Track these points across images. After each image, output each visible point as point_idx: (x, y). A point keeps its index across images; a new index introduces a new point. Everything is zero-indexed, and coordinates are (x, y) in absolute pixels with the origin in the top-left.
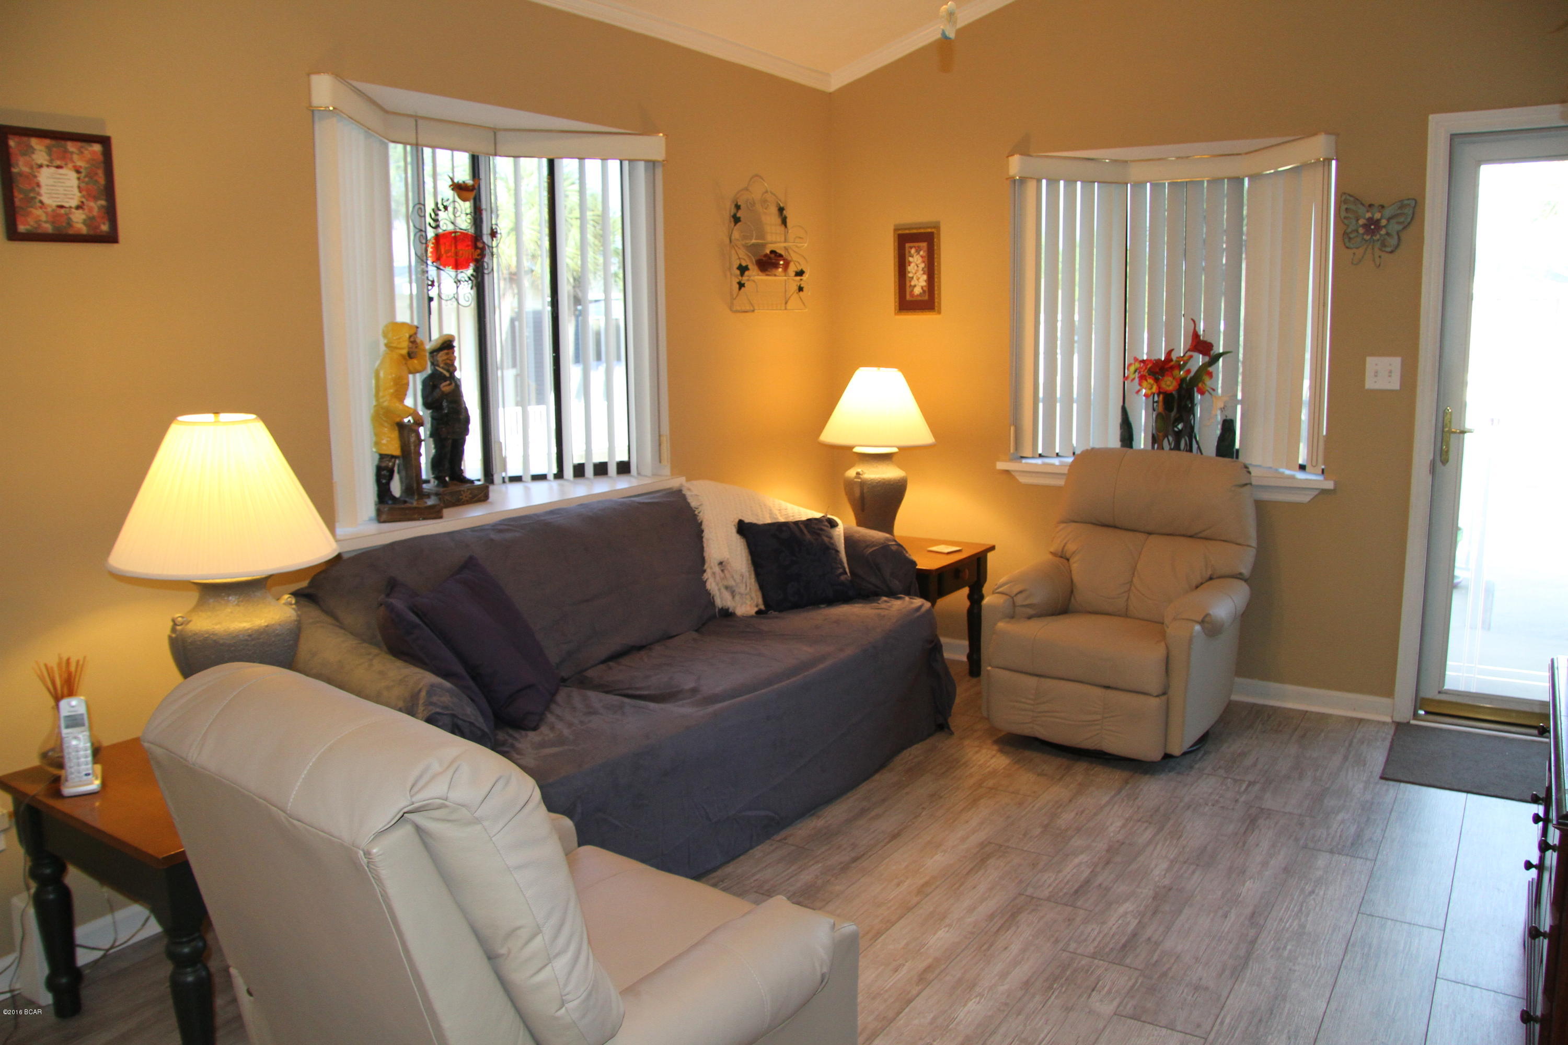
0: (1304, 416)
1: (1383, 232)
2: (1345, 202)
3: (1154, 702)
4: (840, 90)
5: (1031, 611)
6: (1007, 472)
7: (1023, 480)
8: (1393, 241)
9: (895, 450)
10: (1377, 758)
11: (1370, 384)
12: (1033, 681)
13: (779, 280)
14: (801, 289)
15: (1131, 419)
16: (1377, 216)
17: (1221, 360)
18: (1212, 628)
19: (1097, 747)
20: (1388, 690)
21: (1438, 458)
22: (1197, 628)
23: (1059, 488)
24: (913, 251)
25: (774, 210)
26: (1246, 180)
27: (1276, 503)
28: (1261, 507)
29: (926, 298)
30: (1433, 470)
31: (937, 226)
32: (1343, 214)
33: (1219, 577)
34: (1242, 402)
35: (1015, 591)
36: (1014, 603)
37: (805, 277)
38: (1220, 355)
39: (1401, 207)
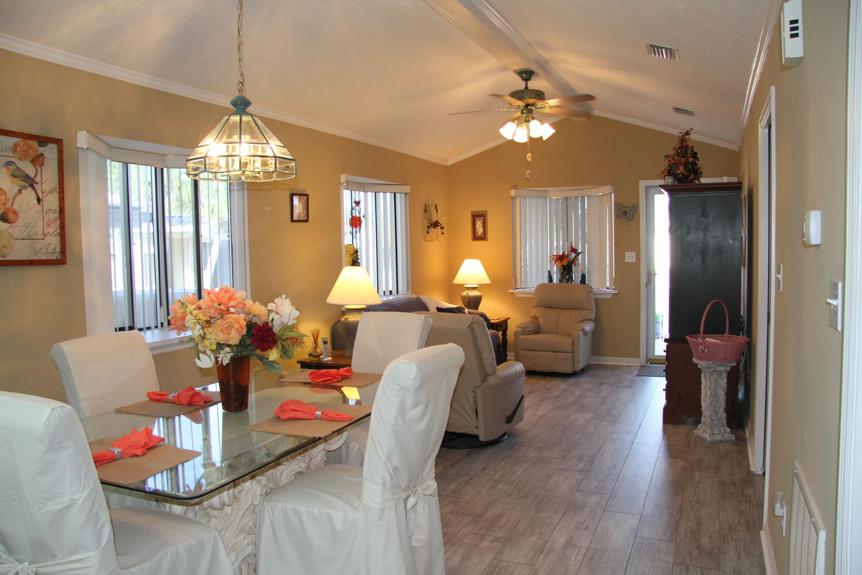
0: (608, 270)
1: (628, 215)
2: (617, 205)
3: (570, 355)
4: (450, 166)
5: (529, 333)
6: (512, 293)
7: (518, 295)
8: (631, 217)
9: (478, 286)
10: (636, 372)
11: (627, 260)
12: (532, 353)
13: (438, 230)
14: (443, 233)
15: (552, 275)
16: (626, 210)
17: (580, 255)
18: (585, 333)
19: (553, 371)
20: (638, 356)
21: (648, 283)
22: (581, 332)
23: (532, 298)
24: (478, 220)
25: (434, 207)
26: (586, 197)
27: (600, 299)
28: (596, 300)
29: (483, 236)
30: (646, 285)
31: (486, 212)
32: (617, 209)
33: (585, 320)
34: (587, 268)
35: (524, 326)
36: (524, 330)
37: (444, 229)
38: (580, 253)
39: (633, 207)
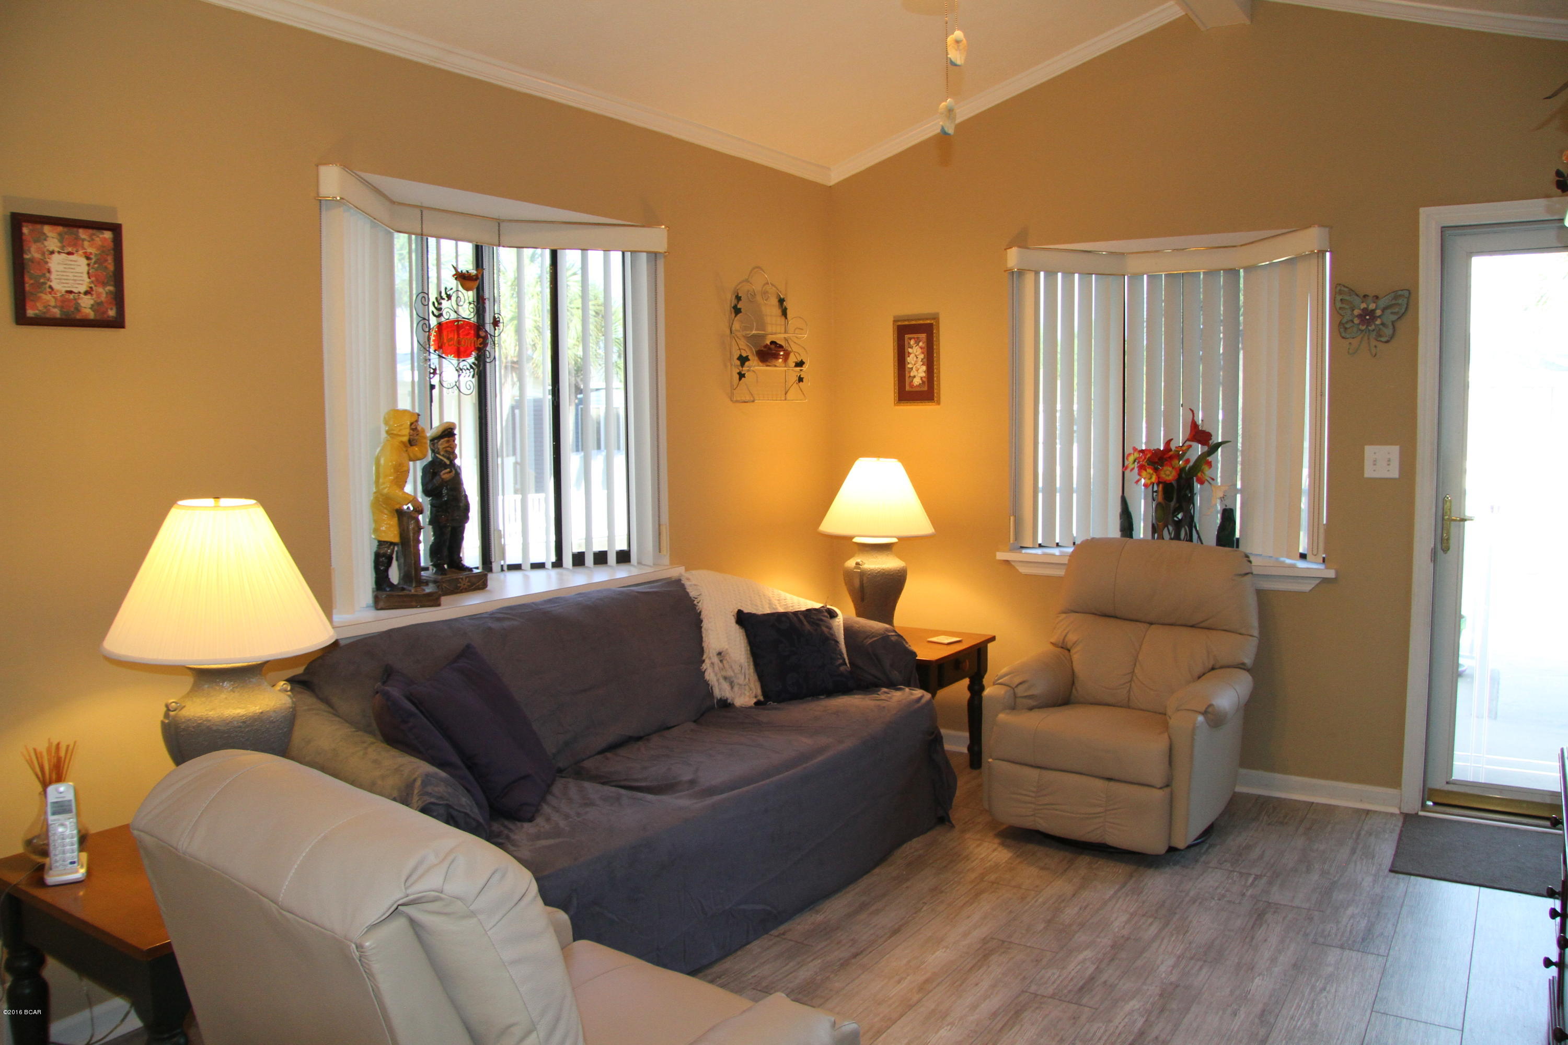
0: (1304, 505)
1: (1378, 322)
2: (1340, 293)
3: (1158, 794)
4: (839, 184)
5: (1032, 703)
6: (1007, 562)
7: (1023, 570)
8: (1388, 332)
9: (894, 540)
10: (1386, 850)
11: (1369, 472)
12: (1034, 773)
13: (779, 370)
14: (801, 379)
15: (1131, 509)
16: (1372, 306)
17: (1220, 450)
18: (1215, 719)
19: (1101, 840)
20: (1394, 780)
21: (1439, 546)
22: (1200, 718)
23: (1059, 578)
24: (912, 342)
25: (774, 301)
26: (1242, 272)
27: (1275, 593)
28: (1261, 594)
29: (925, 388)
30: (1434, 558)
31: (936, 317)
32: (1339, 305)
33: (1221, 667)
34: (1242, 491)
35: (1017, 680)
36: (1015, 694)
37: (805, 368)
38: (1218, 445)
39: (1396, 298)
